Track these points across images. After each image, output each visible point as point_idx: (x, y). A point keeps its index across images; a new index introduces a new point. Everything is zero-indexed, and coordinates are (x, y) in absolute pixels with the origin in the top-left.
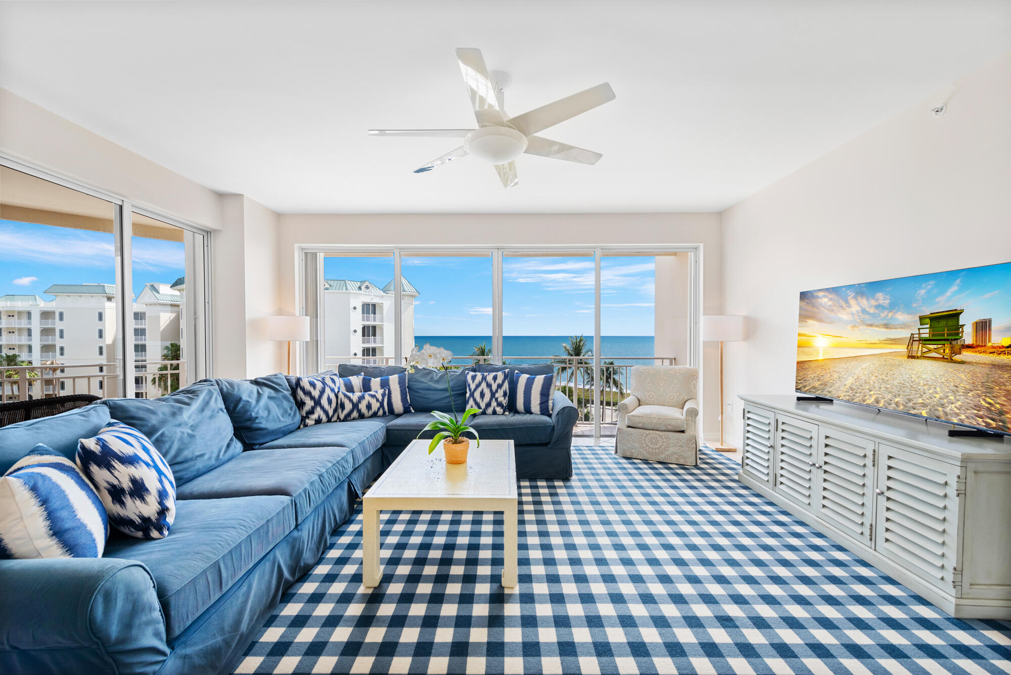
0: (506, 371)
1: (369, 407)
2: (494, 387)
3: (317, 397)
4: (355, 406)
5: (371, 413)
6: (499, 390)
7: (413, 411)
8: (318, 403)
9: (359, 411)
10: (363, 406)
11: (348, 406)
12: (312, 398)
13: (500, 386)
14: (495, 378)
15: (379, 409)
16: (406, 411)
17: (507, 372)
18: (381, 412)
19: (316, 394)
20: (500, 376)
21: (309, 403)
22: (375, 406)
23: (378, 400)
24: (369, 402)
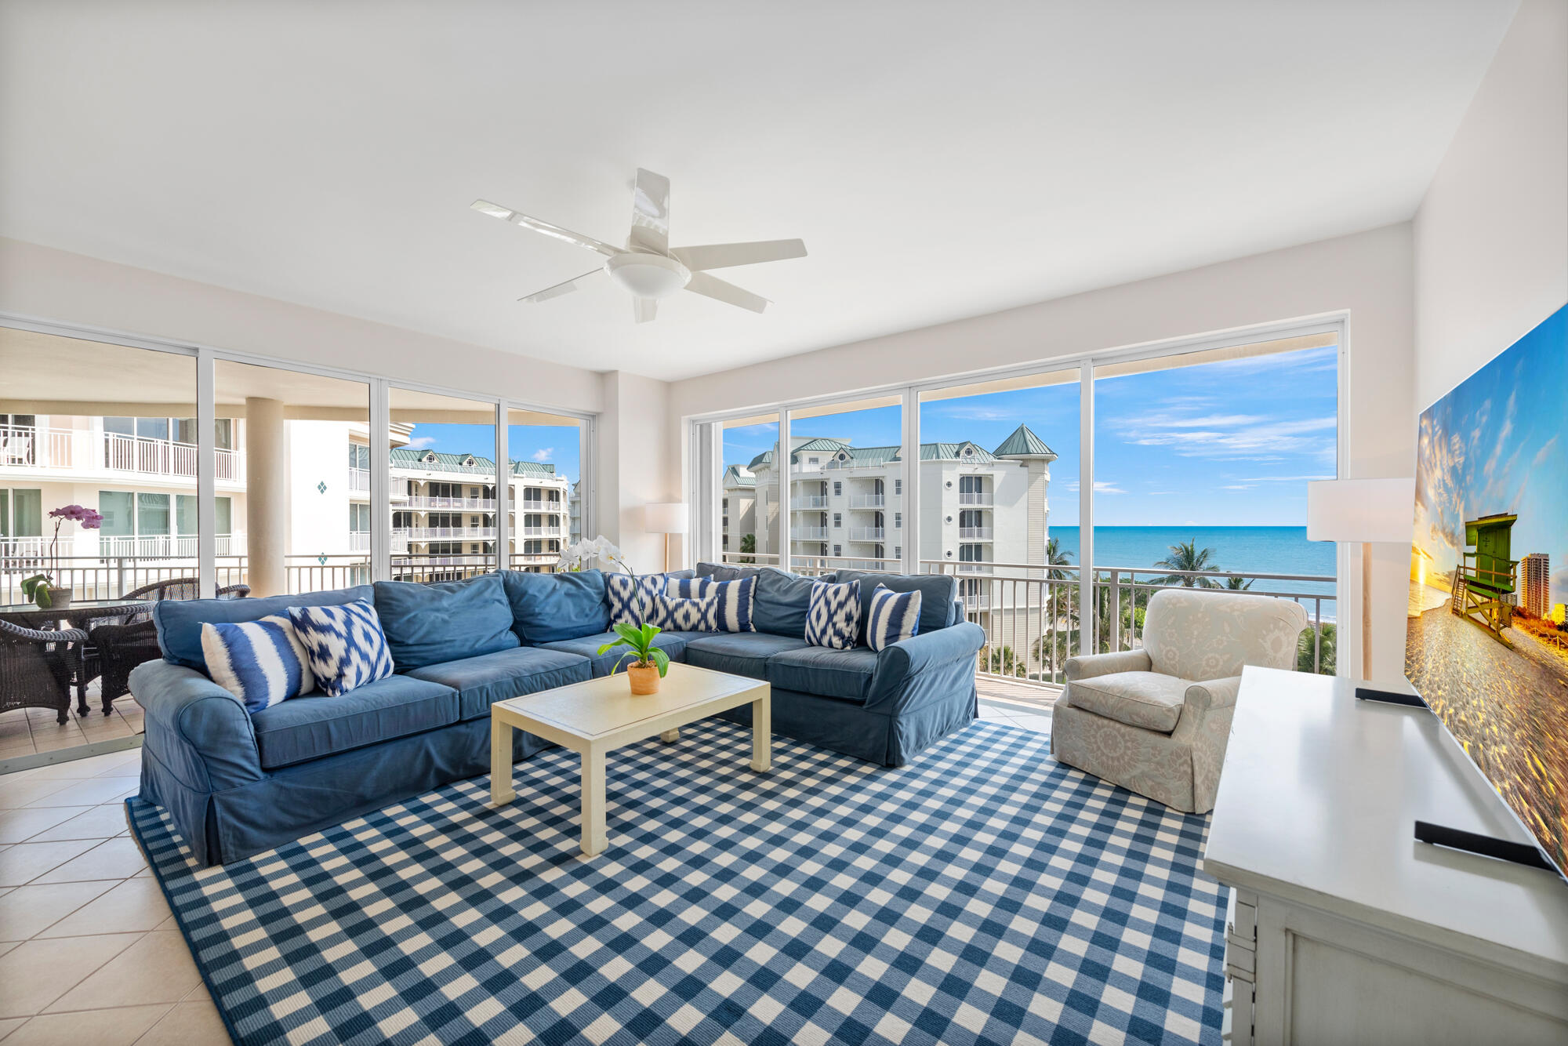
0: (854, 582)
1: (687, 617)
2: (834, 606)
3: (626, 598)
4: (670, 614)
5: (689, 625)
6: (839, 611)
7: (754, 630)
8: (626, 606)
9: (674, 621)
10: (679, 616)
11: (662, 614)
12: (621, 599)
13: (841, 605)
14: (836, 593)
15: (699, 622)
16: (744, 628)
17: (854, 585)
18: (702, 626)
19: (625, 595)
20: (844, 588)
21: (618, 606)
22: (695, 616)
23: (699, 610)
24: (687, 611)
